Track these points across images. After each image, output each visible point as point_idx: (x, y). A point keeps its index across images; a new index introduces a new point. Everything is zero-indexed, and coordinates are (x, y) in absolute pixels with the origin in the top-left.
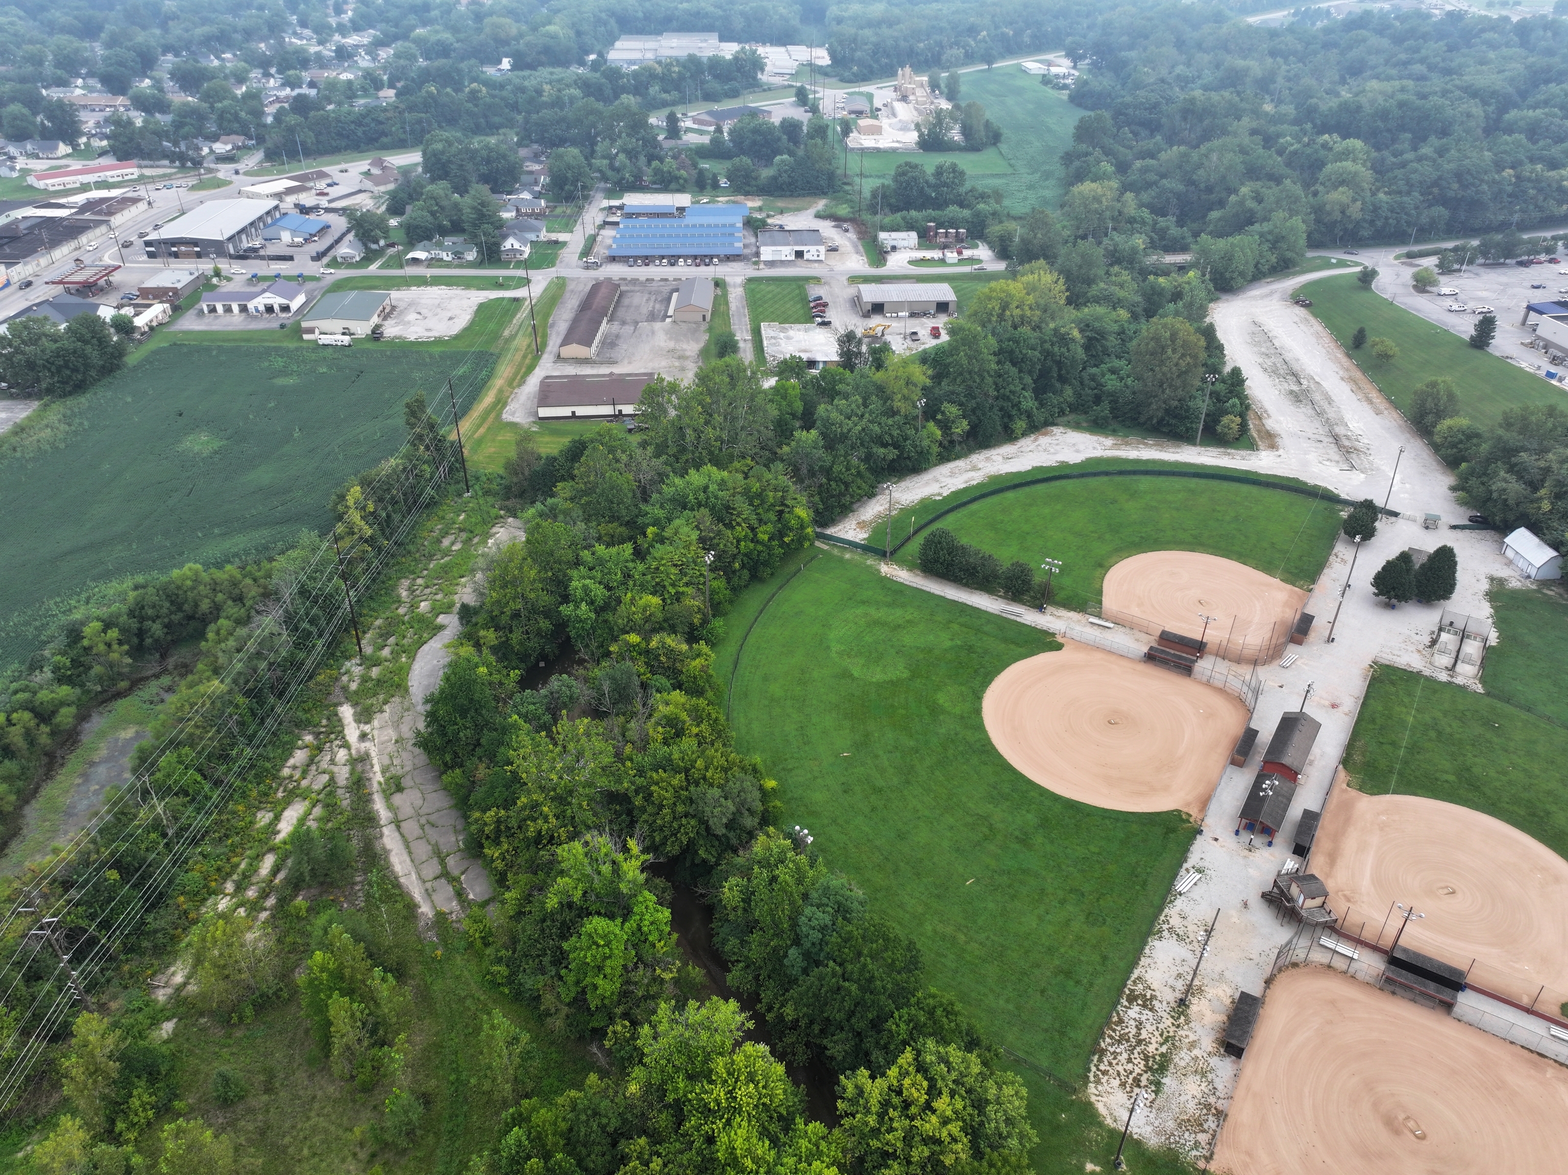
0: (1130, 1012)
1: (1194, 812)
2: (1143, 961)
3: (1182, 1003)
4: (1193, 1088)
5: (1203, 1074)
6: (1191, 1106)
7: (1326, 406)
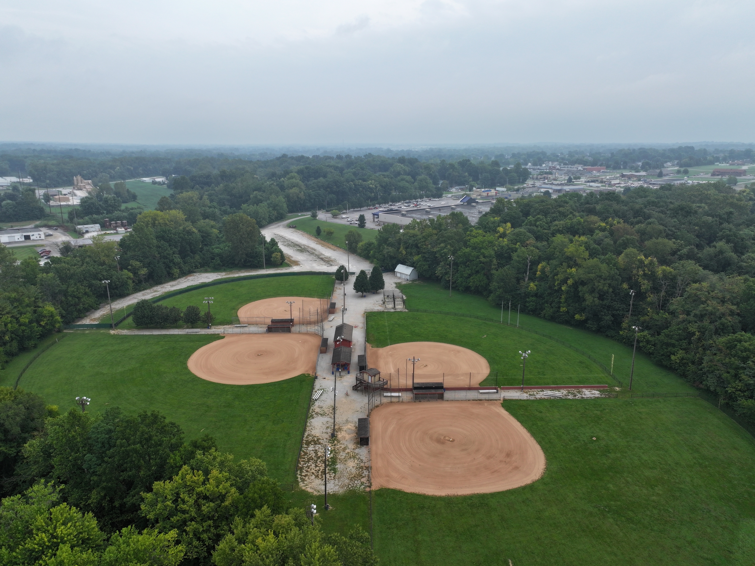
0: (309, 449)
1: (311, 373)
2: (308, 429)
3: (333, 436)
4: (351, 464)
5: (354, 457)
6: (354, 471)
7: (314, 251)
